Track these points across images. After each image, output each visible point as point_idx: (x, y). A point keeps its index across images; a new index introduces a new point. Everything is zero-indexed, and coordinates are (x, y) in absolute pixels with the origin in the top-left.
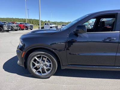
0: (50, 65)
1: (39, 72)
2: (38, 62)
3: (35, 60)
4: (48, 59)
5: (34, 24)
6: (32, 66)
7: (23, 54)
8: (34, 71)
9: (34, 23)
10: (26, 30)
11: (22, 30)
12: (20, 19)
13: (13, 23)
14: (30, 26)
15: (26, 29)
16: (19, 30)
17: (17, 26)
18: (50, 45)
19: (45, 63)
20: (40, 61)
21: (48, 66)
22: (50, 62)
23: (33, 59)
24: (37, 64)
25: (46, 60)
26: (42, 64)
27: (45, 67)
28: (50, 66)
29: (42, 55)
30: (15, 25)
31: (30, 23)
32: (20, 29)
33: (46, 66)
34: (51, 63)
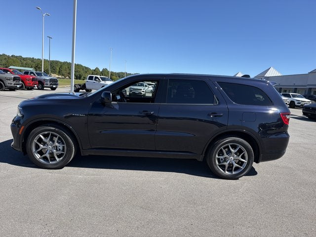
0: (64, 147)
1: (45, 158)
2: (44, 144)
3: (40, 140)
4: (59, 139)
5: (63, 75)
6: (34, 150)
7: (22, 129)
8: (38, 156)
9: (64, 72)
10: (38, 89)
11: (29, 89)
12: (25, 59)
13: (6, 71)
14: (51, 80)
15: (40, 86)
16: (21, 88)
17: (15, 79)
18: (65, 117)
19: (54, 145)
20: (47, 140)
21: (60, 149)
22: (63, 144)
23: (37, 138)
24: (42, 146)
25: (56, 139)
26: (50, 146)
27: (55, 151)
28: (63, 150)
29: (51, 132)
30: (9, 75)
31: (54, 72)
32: (22, 86)
33: (57, 150)
34: (65, 145)
